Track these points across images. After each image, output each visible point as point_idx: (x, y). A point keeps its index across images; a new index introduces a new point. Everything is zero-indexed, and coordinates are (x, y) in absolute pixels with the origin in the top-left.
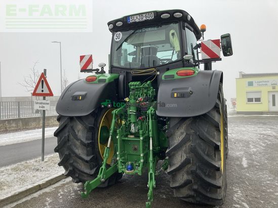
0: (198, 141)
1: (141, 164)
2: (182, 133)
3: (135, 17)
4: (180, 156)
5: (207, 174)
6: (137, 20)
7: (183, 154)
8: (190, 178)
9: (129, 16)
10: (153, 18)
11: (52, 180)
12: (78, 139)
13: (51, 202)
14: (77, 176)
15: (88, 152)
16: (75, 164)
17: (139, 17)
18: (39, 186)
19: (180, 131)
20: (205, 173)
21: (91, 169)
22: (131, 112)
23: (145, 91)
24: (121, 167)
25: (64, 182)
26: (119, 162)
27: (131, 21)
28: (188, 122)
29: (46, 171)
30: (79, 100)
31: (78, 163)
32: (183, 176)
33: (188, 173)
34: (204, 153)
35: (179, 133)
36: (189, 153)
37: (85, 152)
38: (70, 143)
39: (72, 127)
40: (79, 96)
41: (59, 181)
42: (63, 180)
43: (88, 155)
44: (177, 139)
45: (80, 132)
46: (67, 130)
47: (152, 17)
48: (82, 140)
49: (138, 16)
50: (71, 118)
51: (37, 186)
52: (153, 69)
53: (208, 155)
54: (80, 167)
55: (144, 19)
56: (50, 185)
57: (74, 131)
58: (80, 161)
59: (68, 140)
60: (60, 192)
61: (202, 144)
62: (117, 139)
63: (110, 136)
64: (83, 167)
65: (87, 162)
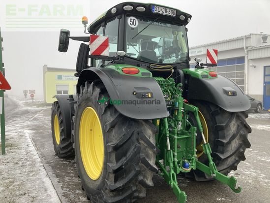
1: (194, 160)
3: (160, 8)
6: (161, 13)
9: (154, 5)
10: (175, 15)
17: (163, 10)
24: (178, 167)
27: (155, 10)
47: (173, 14)
49: (162, 8)
55: (167, 14)
63: (168, 137)
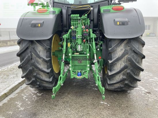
0: (133, 54)
1: (87, 71)
2: (122, 50)
4: (120, 64)
5: (135, 74)
7: (122, 63)
8: (125, 77)
11: (13, 88)
12: (40, 58)
13: (21, 105)
14: (39, 84)
15: (48, 66)
16: (38, 76)
18: (5, 94)
19: (120, 48)
20: (134, 74)
21: (50, 78)
22: (78, 36)
23: (84, 21)
24: (73, 75)
25: (22, 89)
26: (71, 72)
28: (125, 42)
29: (4, 82)
30: (38, 27)
31: (40, 74)
32: (120, 76)
33: (124, 75)
34: (136, 61)
35: (120, 49)
36: (126, 62)
37: (46, 66)
38: (33, 61)
39: (34, 48)
40: (38, 24)
41: (18, 88)
42: (20, 87)
43: (48, 69)
44: (118, 54)
45: (41, 52)
46: (29, 51)
48: (44, 58)
50: (32, 42)
51: (4, 94)
52: (89, 5)
53: (138, 63)
54: (42, 77)
56: (13, 92)
57: (36, 51)
58: (42, 73)
59: (31, 59)
60: (23, 96)
61: (135, 56)
62: (70, 56)
63: (64, 54)
64: (44, 77)
65: (48, 73)
